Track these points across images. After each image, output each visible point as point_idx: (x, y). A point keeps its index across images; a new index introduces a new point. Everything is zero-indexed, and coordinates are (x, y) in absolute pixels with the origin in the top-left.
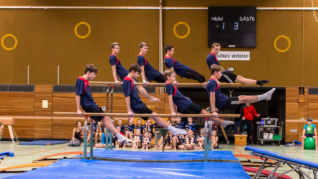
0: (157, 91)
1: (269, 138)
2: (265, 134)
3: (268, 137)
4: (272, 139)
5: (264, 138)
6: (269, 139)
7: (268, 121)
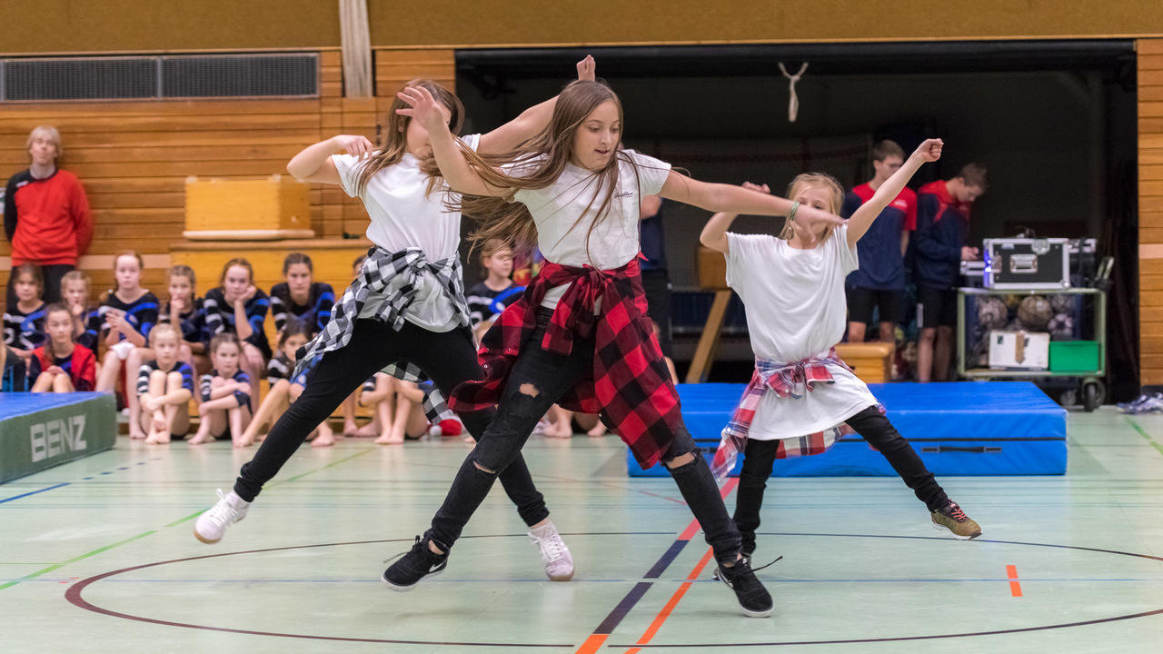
0: (327, 87)
1: (1024, 364)
2: (1000, 340)
3: (1020, 358)
4: (1045, 365)
5: (992, 363)
6: (1026, 369)
7: (1014, 257)
